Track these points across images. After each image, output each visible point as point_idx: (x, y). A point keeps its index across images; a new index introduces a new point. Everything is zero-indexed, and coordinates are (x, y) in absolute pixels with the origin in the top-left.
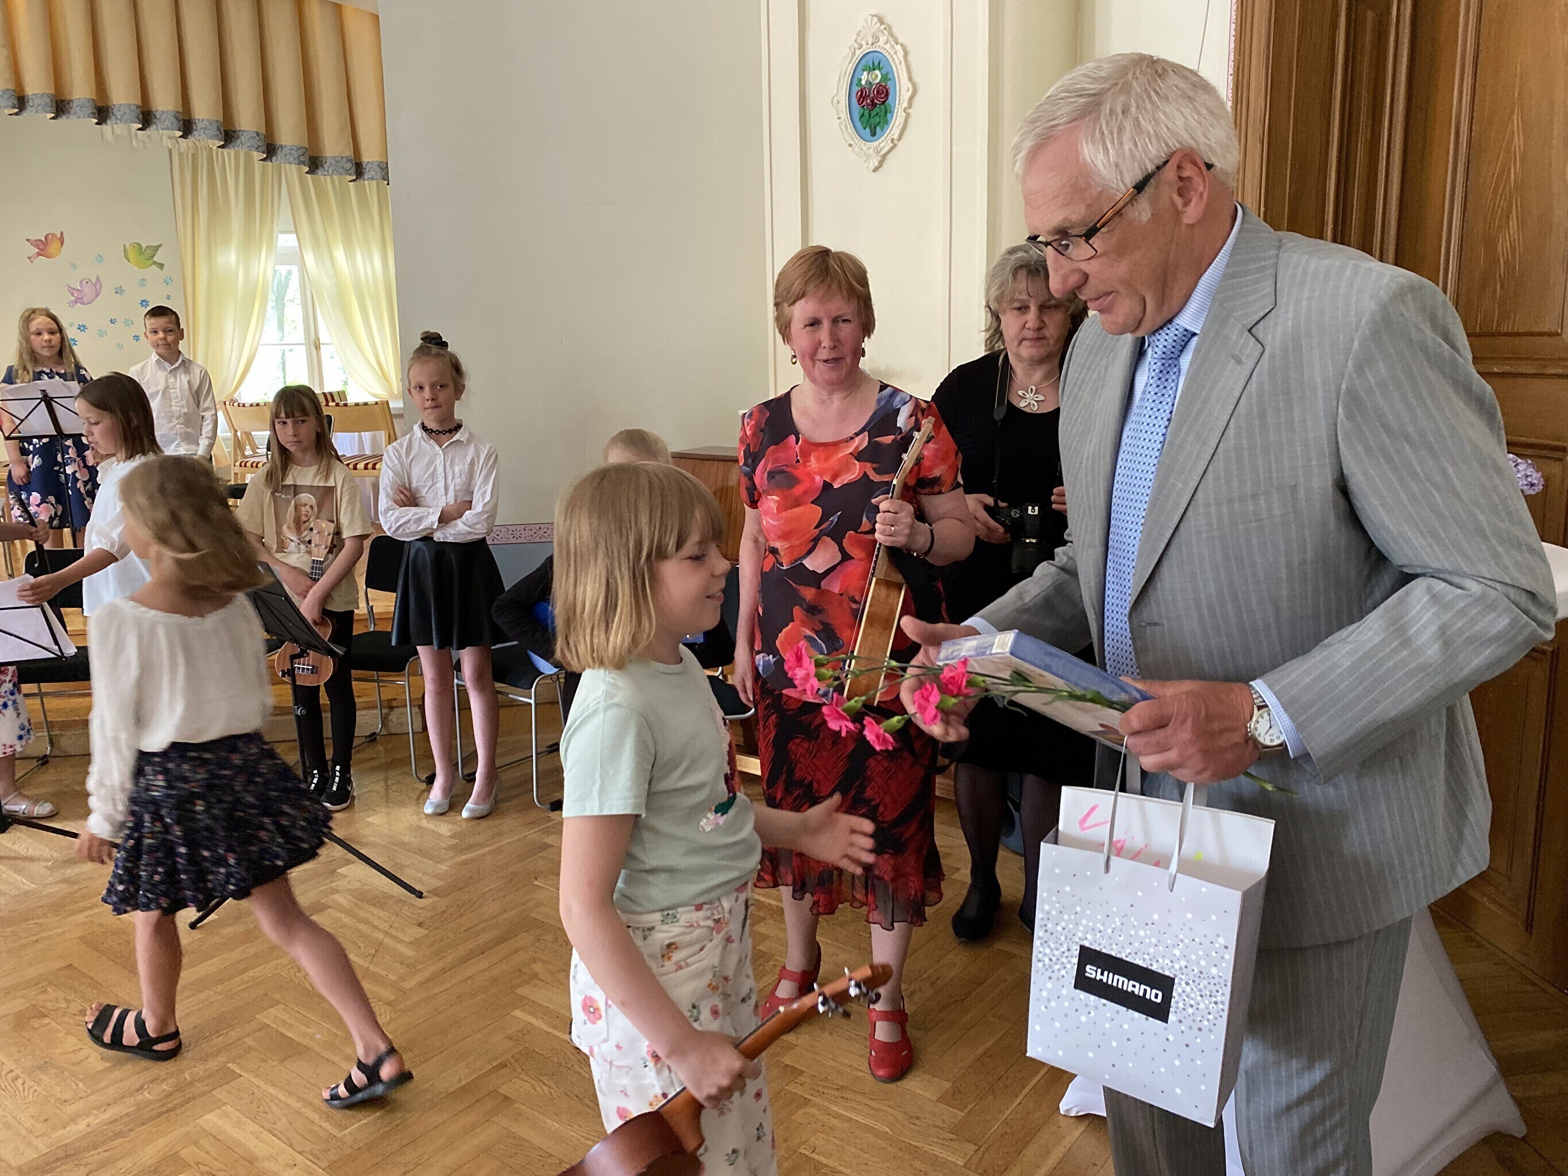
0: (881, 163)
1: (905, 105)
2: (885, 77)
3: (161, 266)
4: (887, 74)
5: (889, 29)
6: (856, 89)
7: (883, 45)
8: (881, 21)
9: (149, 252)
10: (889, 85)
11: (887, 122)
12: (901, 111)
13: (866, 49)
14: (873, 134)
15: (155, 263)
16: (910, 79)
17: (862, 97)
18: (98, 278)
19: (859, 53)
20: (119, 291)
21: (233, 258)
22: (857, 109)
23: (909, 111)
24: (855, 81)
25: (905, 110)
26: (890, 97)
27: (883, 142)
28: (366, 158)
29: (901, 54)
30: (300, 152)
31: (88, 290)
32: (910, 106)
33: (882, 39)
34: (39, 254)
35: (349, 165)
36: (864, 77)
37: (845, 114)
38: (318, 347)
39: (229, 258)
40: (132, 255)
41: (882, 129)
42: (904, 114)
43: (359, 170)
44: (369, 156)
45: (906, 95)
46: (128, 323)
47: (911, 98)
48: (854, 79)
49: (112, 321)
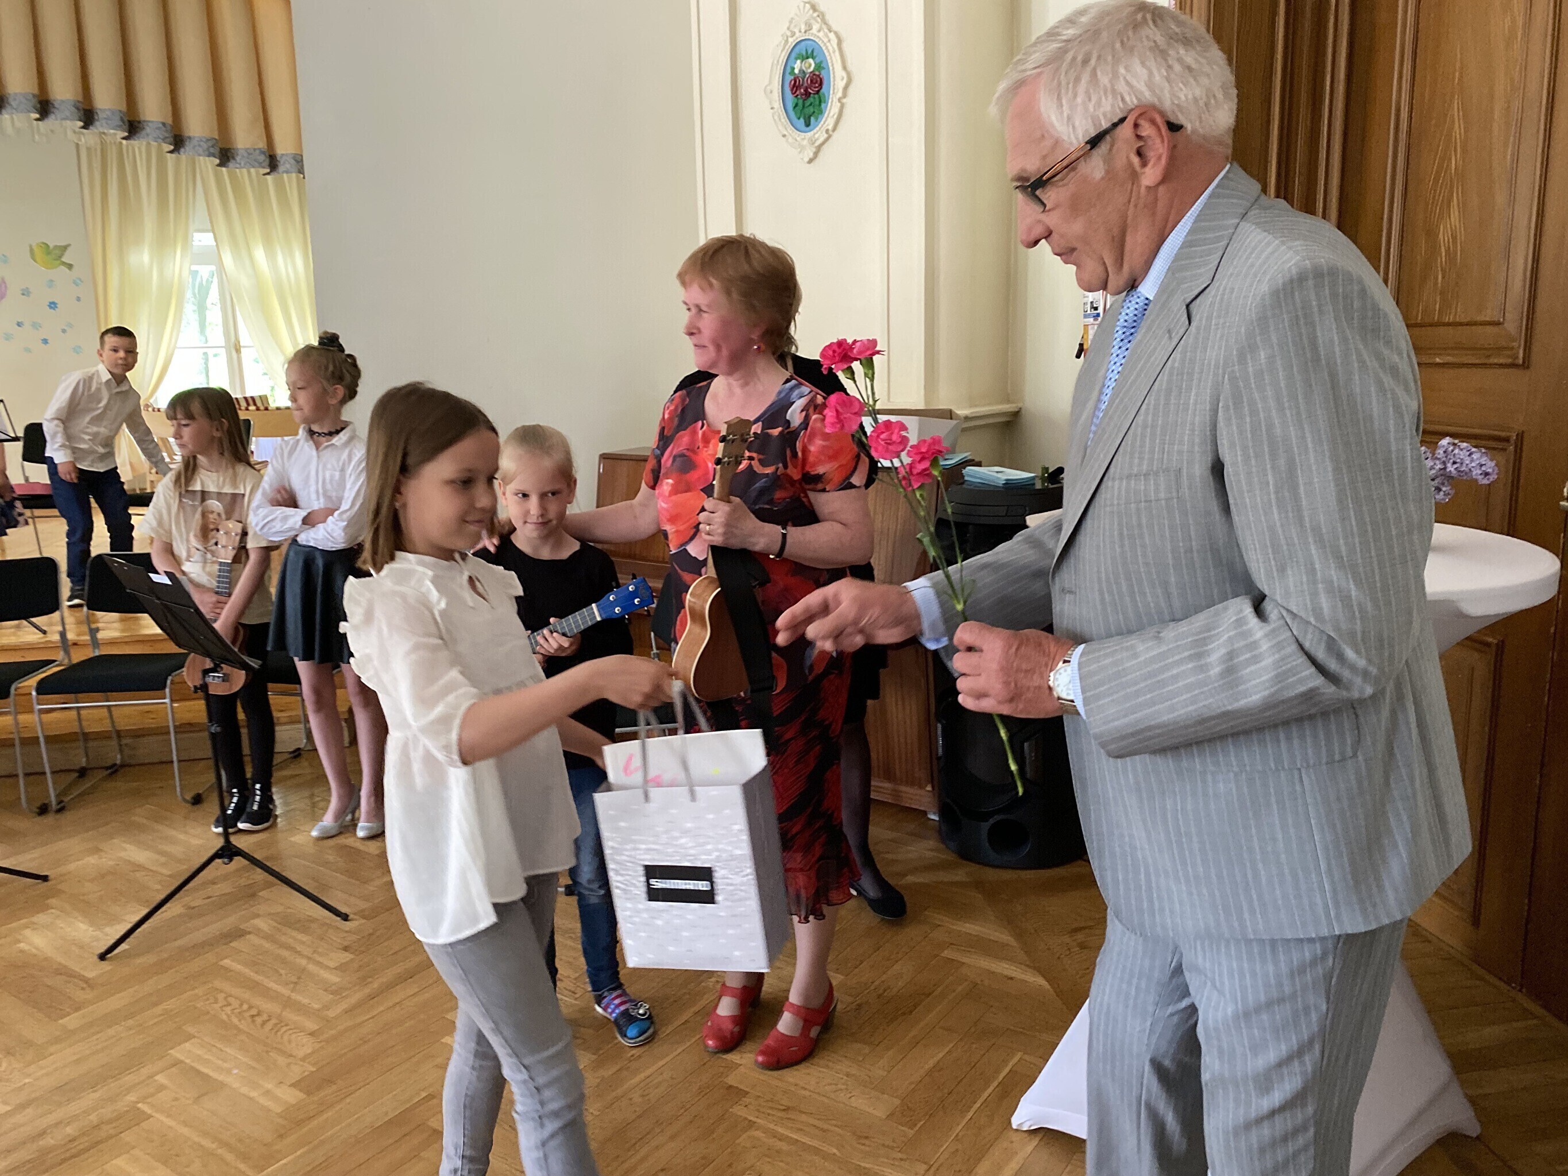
0: (816, 154)
1: (840, 94)
2: (819, 66)
3: (70, 266)
4: (821, 62)
5: (822, 16)
6: (789, 78)
7: (818, 34)
8: (814, 8)
9: (56, 251)
10: (823, 74)
11: (821, 112)
12: (835, 100)
13: (799, 36)
14: (808, 124)
15: (64, 264)
16: (845, 68)
17: (795, 87)
19: (792, 41)
20: (26, 292)
21: (146, 258)
22: (790, 98)
23: (844, 101)
24: (789, 70)
25: (839, 100)
26: (824, 87)
27: (818, 133)
28: (280, 150)
29: (834, 42)
30: (210, 144)
32: (845, 95)
33: (815, 27)
35: (262, 158)
36: (798, 66)
37: (778, 104)
38: (238, 351)
39: (142, 257)
40: (38, 255)
41: (817, 119)
42: (839, 105)
43: (273, 163)
44: (283, 148)
45: (840, 84)
46: (35, 326)
47: (846, 88)
48: (787, 68)
49: (19, 324)
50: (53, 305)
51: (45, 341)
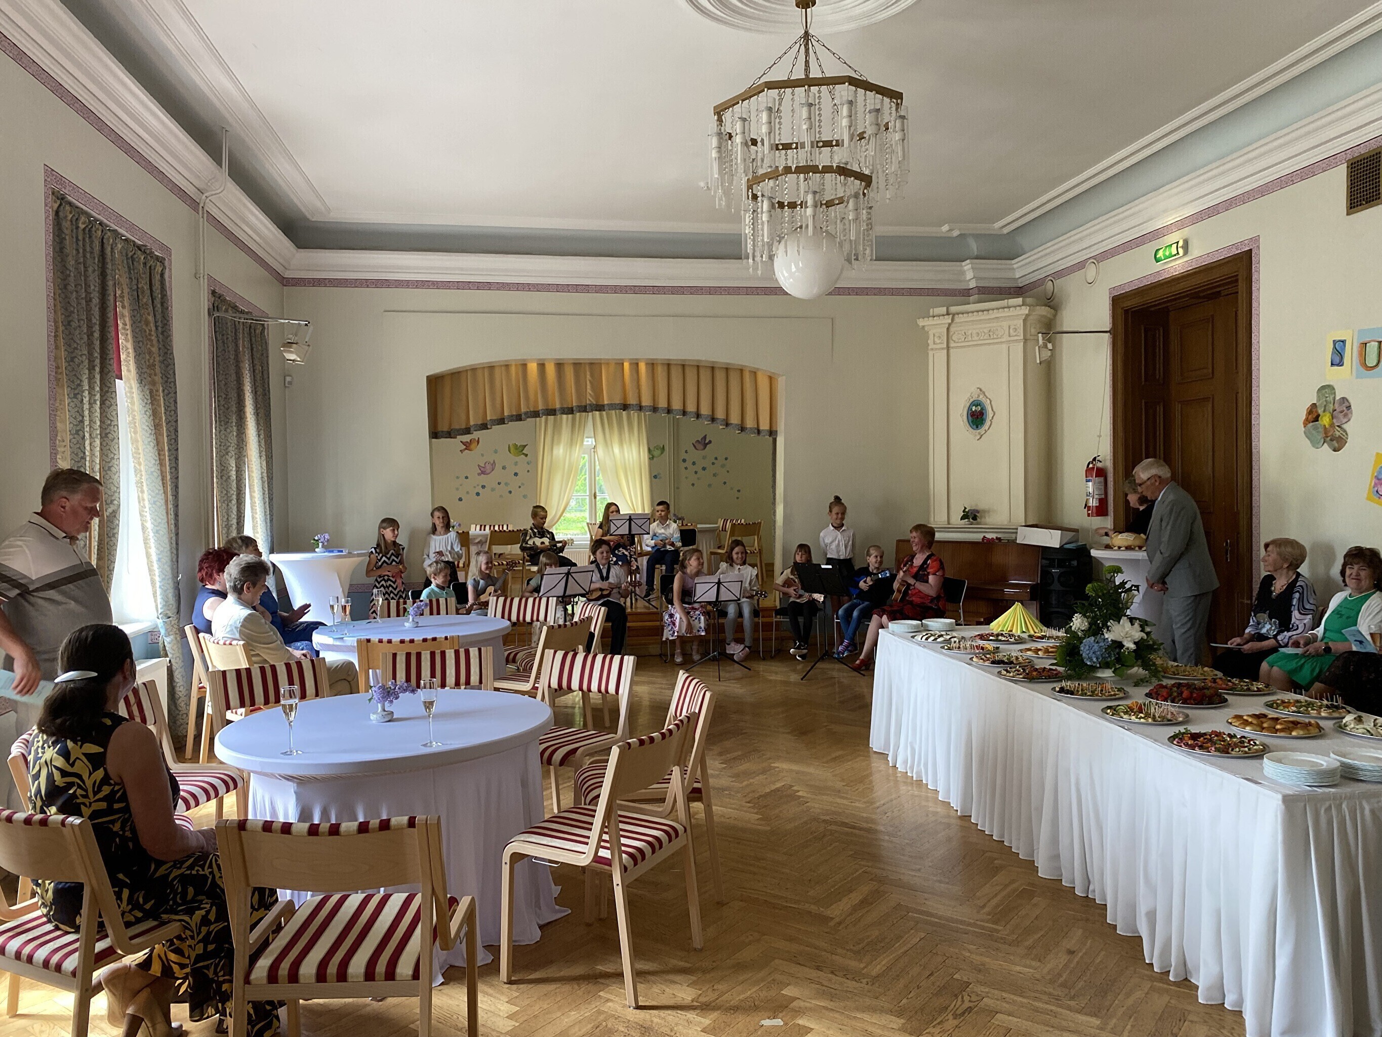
0: (980, 437)
2: (982, 409)
3: (526, 455)
5: (984, 393)
6: (969, 411)
7: (981, 398)
8: (981, 390)
9: (521, 449)
10: (984, 411)
11: (983, 424)
12: (989, 420)
13: (974, 399)
14: (977, 427)
15: (524, 454)
16: (993, 410)
17: (972, 414)
18: (494, 462)
19: (972, 400)
20: (504, 468)
21: (561, 451)
22: (970, 418)
25: (991, 420)
26: (984, 415)
27: (982, 431)
29: (989, 401)
31: (488, 467)
32: (993, 420)
33: (981, 396)
34: (466, 449)
36: (974, 408)
37: (965, 420)
38: (595, 498)
39: (560, 451)
40: (512, 449)
41: (981, 426)
42: (990, 422)
45: (991, 415)
46: (506, 484)
47: (993, 417)
48: (970, 409)
49: (499, 484)
50: (516, 474)
51: (510, 492)
